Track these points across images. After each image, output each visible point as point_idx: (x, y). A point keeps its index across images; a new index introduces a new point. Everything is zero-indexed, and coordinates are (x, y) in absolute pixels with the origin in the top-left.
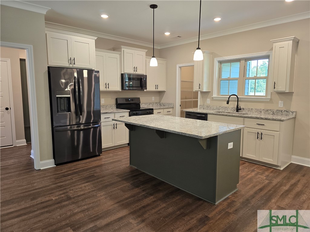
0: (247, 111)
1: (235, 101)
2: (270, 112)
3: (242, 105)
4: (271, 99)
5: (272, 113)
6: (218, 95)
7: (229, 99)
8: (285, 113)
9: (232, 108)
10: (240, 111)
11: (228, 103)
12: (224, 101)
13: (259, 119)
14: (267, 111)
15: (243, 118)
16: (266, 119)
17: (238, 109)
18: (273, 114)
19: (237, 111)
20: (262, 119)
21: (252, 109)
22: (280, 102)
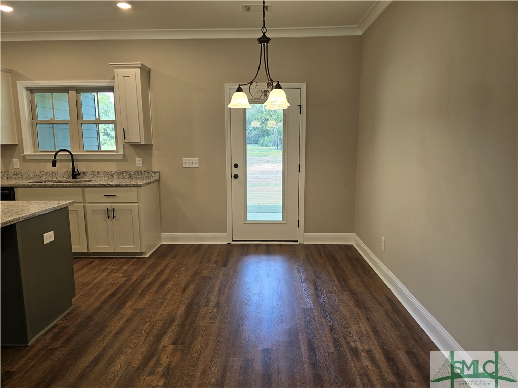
0: (90, 176)
1: (67, 161)
2: (125, 174)
3: (81, 167)
4: (124, 155)
5: (128, 176)
6: (35, 151)
7: (55, 157)
8: (146, 174)
9: (65, 173)
10: (79, 176)
11: (54, 164)
12: (47, 161)
13: (107, 187)
14: (122, 173)
15: (81, 189)
16: (117, 186)
17: (75, 174)
18: (130, 178)
19: (74, 177)
20: (111, 186)
21: (98, 172)
22: (137, 158)
